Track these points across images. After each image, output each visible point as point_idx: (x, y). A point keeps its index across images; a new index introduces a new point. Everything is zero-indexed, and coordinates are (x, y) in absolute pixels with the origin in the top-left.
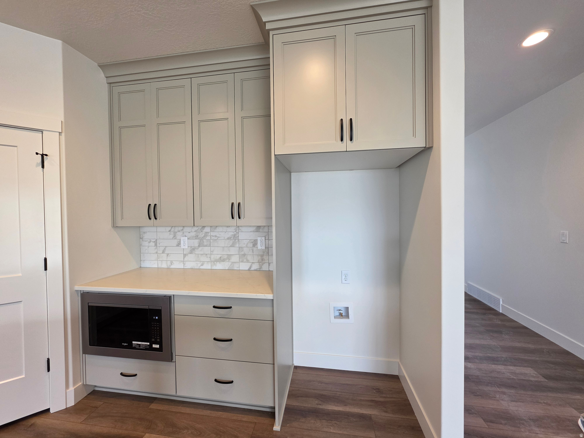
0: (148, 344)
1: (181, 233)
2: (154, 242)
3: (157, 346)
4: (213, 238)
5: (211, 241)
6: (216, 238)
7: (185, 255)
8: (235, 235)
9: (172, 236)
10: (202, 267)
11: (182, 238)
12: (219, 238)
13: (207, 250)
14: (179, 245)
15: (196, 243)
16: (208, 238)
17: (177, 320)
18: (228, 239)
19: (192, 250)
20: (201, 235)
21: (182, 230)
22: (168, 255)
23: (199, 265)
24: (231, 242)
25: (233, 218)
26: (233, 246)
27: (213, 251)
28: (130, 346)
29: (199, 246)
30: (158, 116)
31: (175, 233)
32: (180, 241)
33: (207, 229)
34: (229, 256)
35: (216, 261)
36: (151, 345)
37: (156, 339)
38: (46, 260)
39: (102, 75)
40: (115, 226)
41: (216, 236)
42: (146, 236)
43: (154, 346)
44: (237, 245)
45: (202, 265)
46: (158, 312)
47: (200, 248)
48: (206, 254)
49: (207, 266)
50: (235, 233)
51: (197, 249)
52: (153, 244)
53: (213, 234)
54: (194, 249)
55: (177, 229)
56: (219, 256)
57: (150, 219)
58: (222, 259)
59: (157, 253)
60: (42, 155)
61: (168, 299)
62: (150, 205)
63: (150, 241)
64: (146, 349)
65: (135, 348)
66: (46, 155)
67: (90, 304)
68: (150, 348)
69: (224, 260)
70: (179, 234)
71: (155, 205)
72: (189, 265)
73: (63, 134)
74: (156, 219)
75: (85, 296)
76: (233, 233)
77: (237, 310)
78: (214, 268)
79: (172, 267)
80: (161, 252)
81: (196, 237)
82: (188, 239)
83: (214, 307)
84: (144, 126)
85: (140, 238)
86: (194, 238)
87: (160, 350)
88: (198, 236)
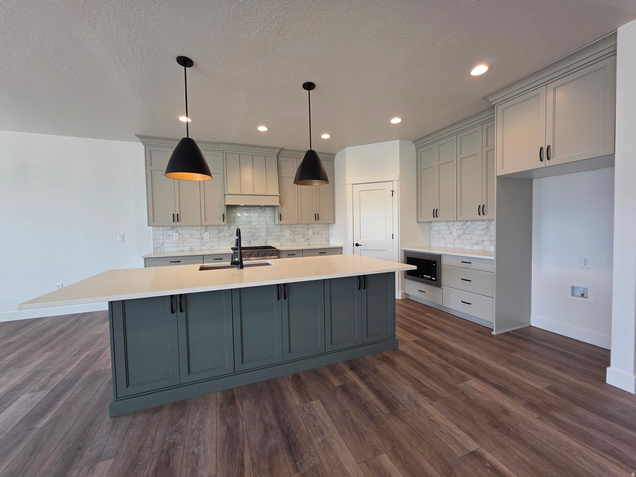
0: (430, 277)
1: (452, 226)
2: (437, 231)
3: (434, 279)
4: (472, 229)
5: (471, 231)
6: (474, 229)
7: (454, 240)
8: (487, 227)
9: (447, 228)
10: (464, 248)
11: (453, 229)
12: (476, 229)
13: (468, 237)
14: (451, 233)
15: (461, 232)
16: (469, 229)
17: (444, 267)
18: (482, 229)
19: (459, 237)
20: (465, 227)
21: (453, 224)
22: (445, 239)
23: (463, 246)
24: (484, 232)
25: (479, 215)
26: (485, 234)
27: (472, 238)
28: (423, 277)
29: (463, 234)
30: (439, 160)
31: (449, 226)
32: (452, 231)
33: (469, 223)
34: (483, 242)
35: (474, 244)
36: (431, 278)
37: (434, 275)
38: (393, 234)
39: (413, 146)
40: (418, 222)
41: (474, 228)
42: (434, 228)
43: (433, 278)
44: (488, 234)
45: (465, 246)
46: (435, 262)
47: (464, 236)
48: (468, 240)
49: (468, 247)
50: (487, 226)
51: (462, 236)
52: (437, 233)
53: (472, 226)
54: (460, 236)
55: (450, 224)
56: (476, 241)
57: (434, 217)
58: (478, 243)
59: (439, 238)
60: (392, 191)
61: (439, 257)
62: (434, 209)
63: (436, 231)
64: (429, 280)
65: (424, 278)
66: (394, 191)
67: (407, 256)
68: (431, 279)
69: (479, 244)
70: (451, 227)
71: (437, 209)
72: (457, 246)
73: (399, 181)
74: (437, 217)
75: (406, 252)
76: (485, 226)
77: (474, 265)
78: (472, 248)
79: (447, 247)
80: (441, 238)
81: (462, 229)
82: (457, 230)
83: (462, 262)
84: (432, 167)
85: (430, 229)
86: (460, 229)
87: (435, 281)
88: (462, 228)
